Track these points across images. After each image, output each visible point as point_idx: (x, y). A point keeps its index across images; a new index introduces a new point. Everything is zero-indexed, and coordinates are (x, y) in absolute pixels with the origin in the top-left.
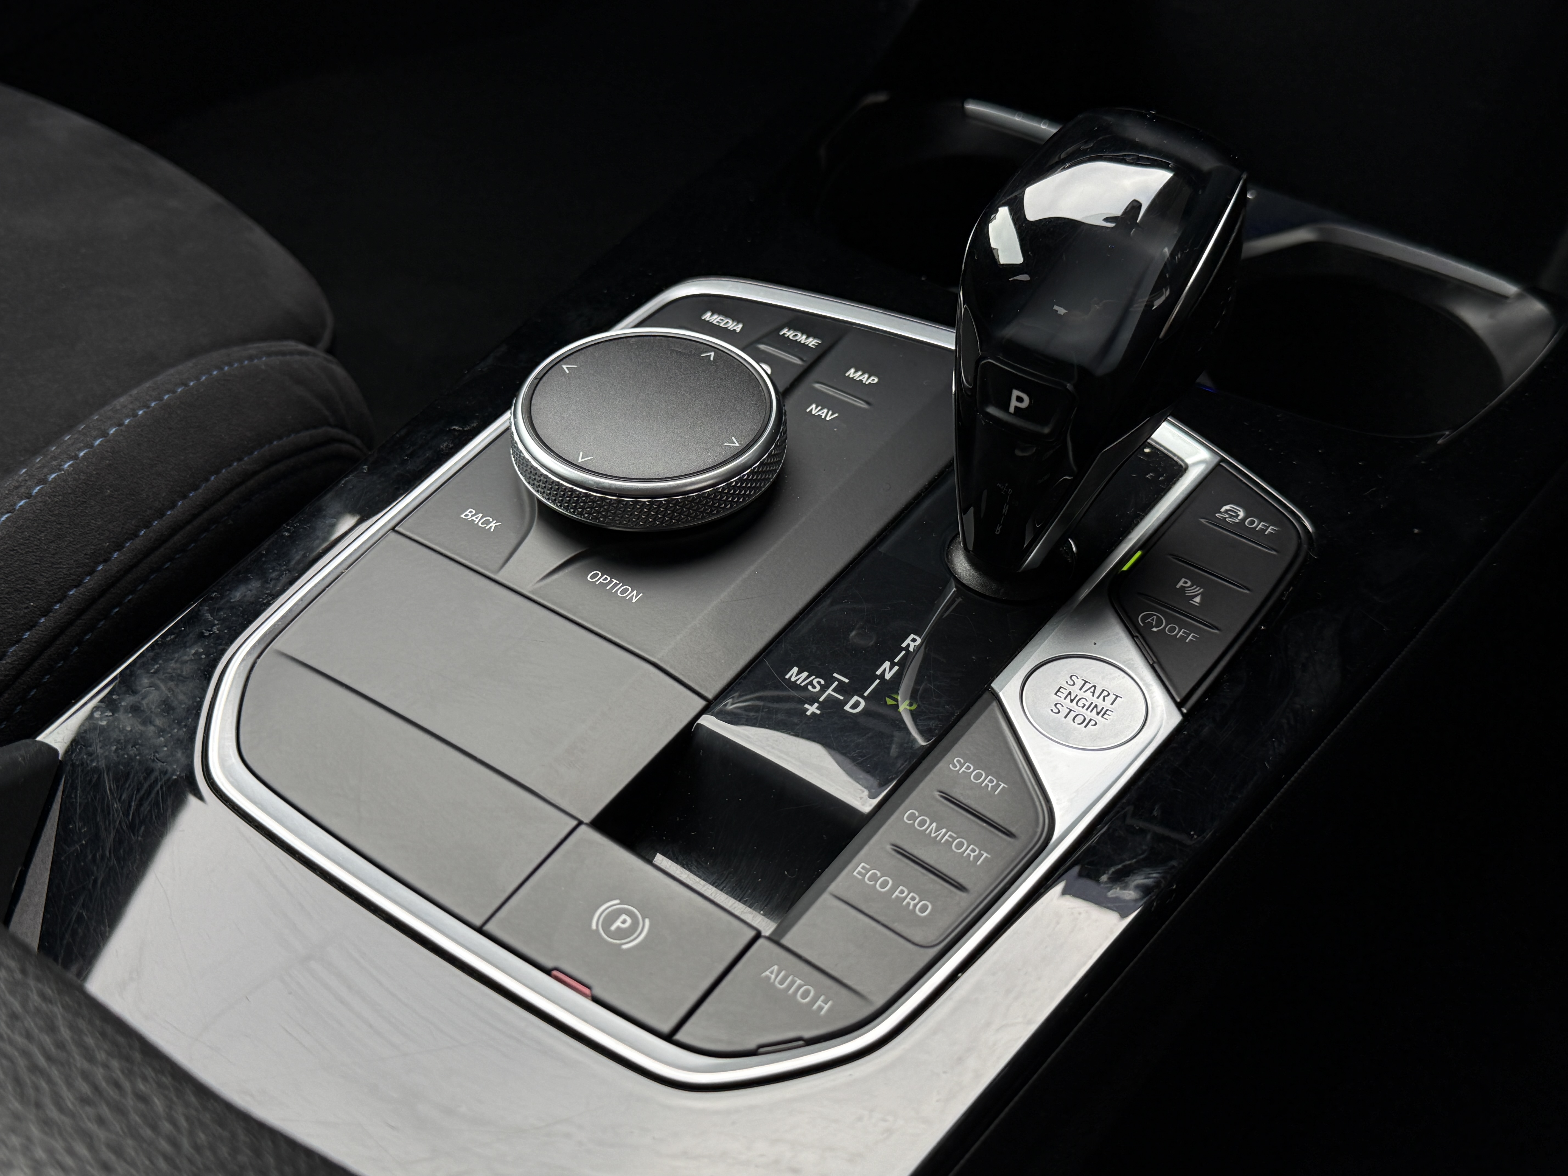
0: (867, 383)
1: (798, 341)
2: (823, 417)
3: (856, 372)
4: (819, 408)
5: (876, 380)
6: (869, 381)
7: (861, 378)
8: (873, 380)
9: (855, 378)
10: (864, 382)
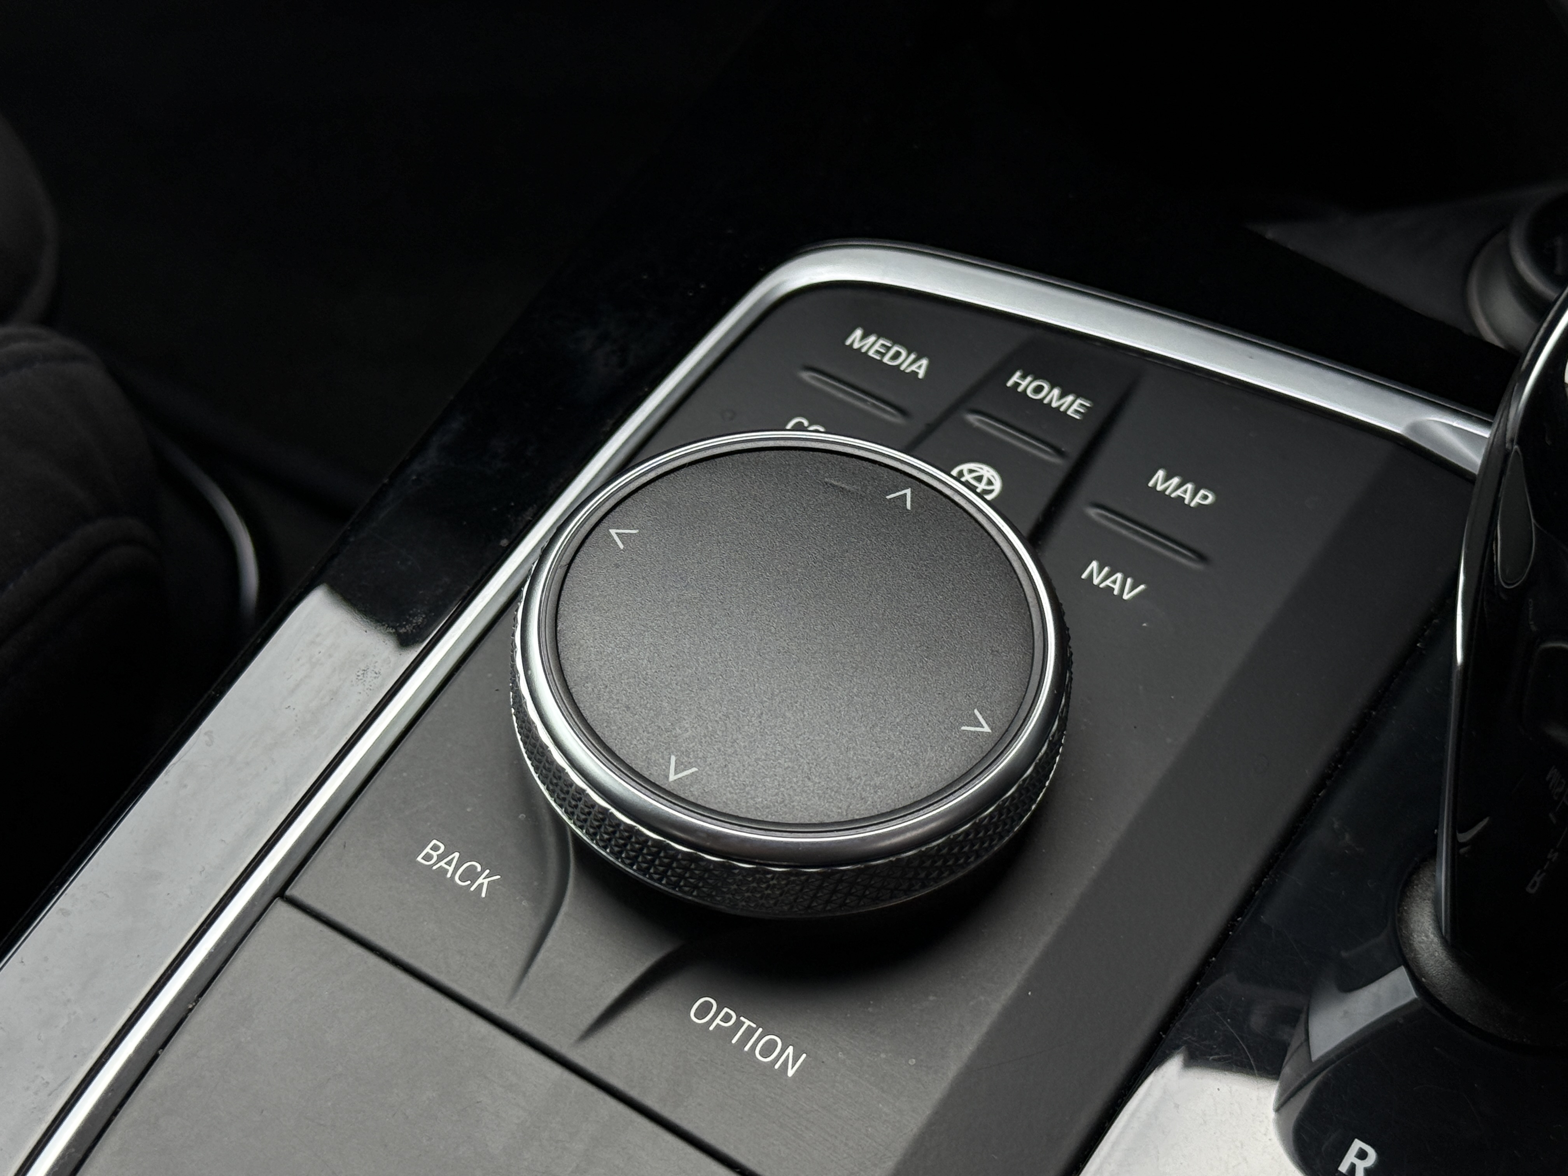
0: (1192, 504)
1: (1046, 401)
2: (1116, 592)
3: (1167, 478)
4: (1106, 569)
5: (1211, 498)
6: (1197, 500)
7: (1179, 493)
8: (1205, 497)
9: (1167, 493)
10: (1186, 502)
